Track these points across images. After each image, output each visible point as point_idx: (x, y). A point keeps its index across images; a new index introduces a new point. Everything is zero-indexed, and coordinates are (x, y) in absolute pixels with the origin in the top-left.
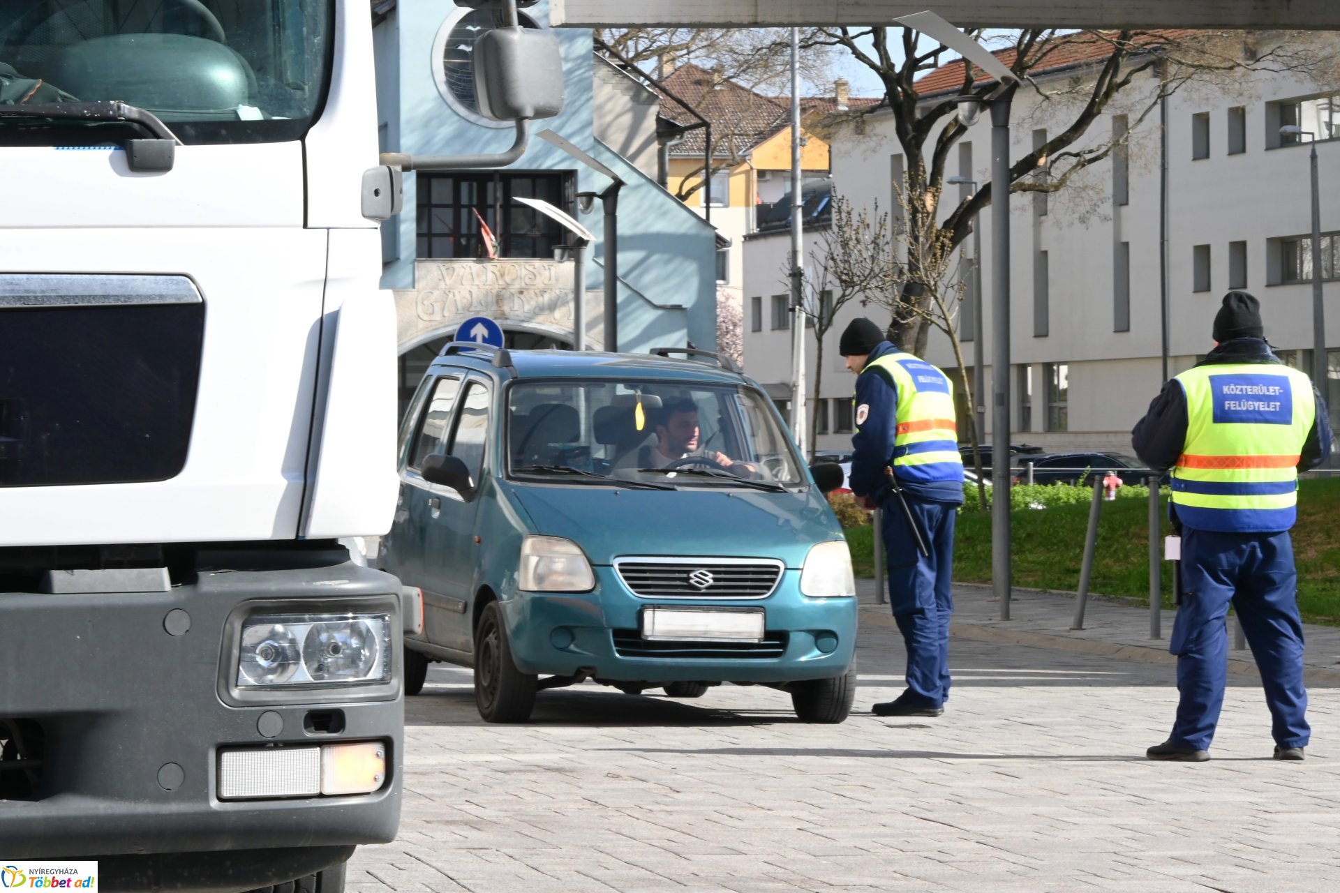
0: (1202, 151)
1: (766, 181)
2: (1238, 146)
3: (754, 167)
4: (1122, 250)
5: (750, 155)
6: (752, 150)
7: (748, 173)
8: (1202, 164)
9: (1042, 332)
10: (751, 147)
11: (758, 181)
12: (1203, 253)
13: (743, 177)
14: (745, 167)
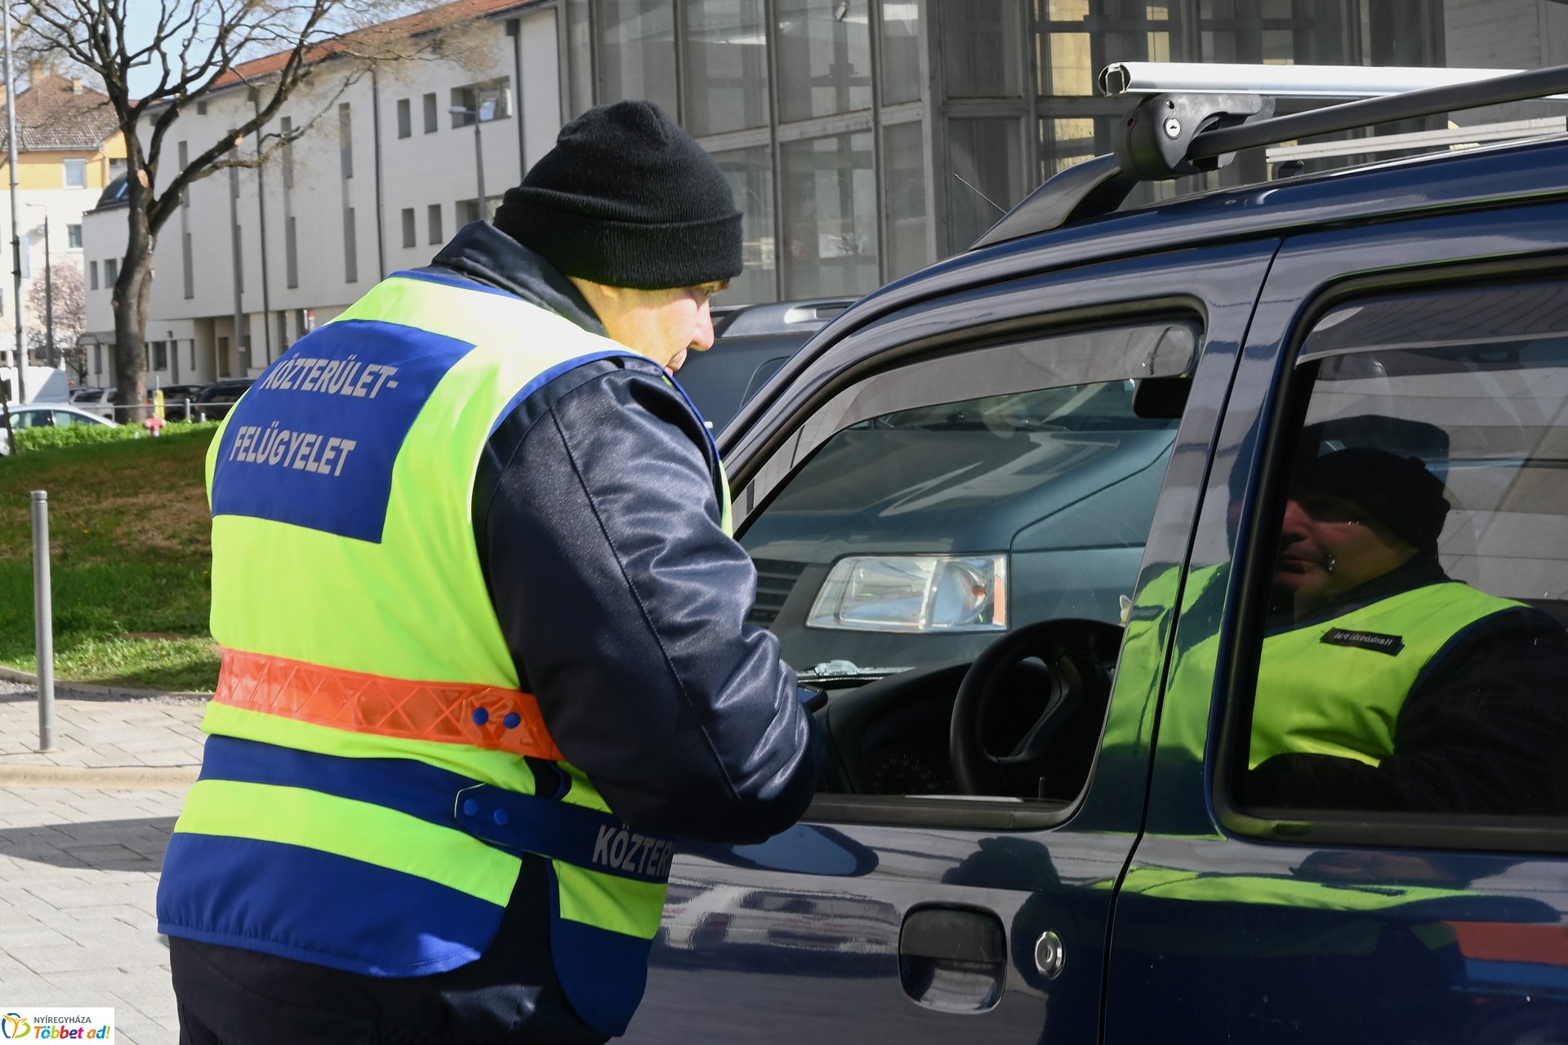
0: (405, 132)
1: (117, 167)
2: (431, 127)
3: (106, 156)
4: (349, 214)
5: (102, 146)
6: (104, 142)
7: (103, 160)
8: (406, 141)
9: (293, 285)
10: (104, 139)
11: (111, 167)
12: (409, 214)
13: (98, 164)
14: (99, 156)
